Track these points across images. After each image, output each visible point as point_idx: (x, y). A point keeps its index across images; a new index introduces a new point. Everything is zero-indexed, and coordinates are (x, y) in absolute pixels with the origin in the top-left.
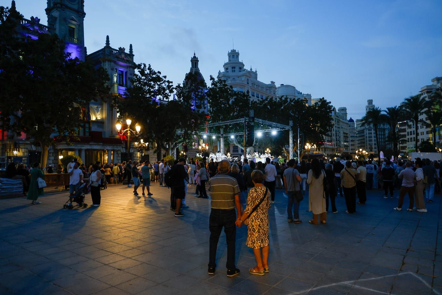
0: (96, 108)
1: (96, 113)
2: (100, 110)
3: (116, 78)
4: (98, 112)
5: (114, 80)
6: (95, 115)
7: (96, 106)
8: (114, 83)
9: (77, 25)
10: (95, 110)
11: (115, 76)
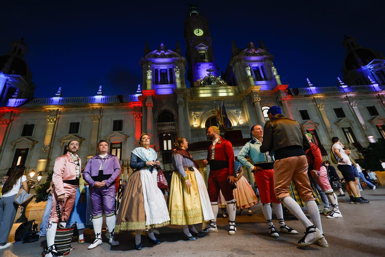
0: (236, 113)
1: (237, 117)
2: (240, 113)
3: (250, 71)
4: (238, 117)
5: (249, 74)
6: (235, 119)
7: (235, 111)
8: (249, 77)
9: (206, 49)
10: (234, 115)
11: (248, 69)
